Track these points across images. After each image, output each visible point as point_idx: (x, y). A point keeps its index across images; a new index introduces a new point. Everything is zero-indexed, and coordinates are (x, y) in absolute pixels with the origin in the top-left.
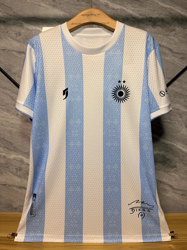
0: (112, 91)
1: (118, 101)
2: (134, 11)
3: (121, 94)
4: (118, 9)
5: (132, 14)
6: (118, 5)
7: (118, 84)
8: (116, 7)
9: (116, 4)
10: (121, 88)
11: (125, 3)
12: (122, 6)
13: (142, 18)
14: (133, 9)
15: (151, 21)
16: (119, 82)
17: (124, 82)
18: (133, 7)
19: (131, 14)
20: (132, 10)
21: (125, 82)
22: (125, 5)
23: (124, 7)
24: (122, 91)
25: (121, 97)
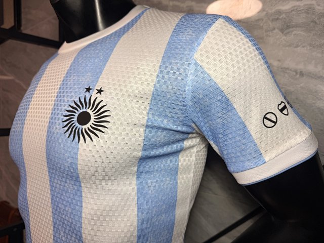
0: (66, 110)
1: (72, 135)
3: (84, 118)
7: (83, 94)
10: (87, 103)
13: (257, 18)
15: (278, 19)
16: (88, 90)
17: (100, 91)
21: (102, 93)
24: (89, 111)
25: (84, 127)
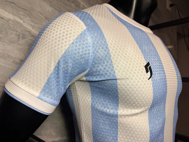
2: (34, 27)
4: (9, 20)
5: (31, 31)
6: (9, 13)
8: (6, 16)
9: (6, 11)
11: (21, 13)
12: (16, 17)
14: (33, 24)
18: (32, 22)
19: (29, 30)
20: (31, 25)
22: (21, 16)
23: (19, 19)
